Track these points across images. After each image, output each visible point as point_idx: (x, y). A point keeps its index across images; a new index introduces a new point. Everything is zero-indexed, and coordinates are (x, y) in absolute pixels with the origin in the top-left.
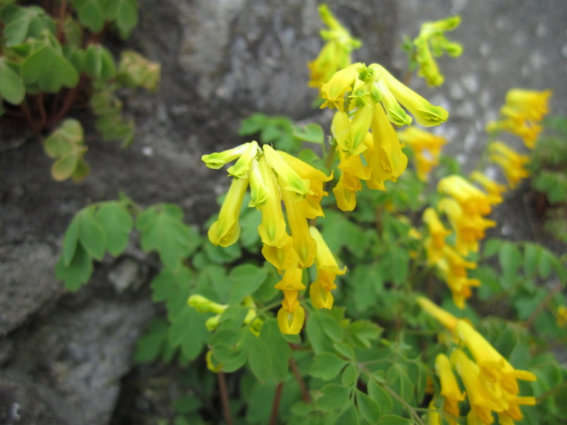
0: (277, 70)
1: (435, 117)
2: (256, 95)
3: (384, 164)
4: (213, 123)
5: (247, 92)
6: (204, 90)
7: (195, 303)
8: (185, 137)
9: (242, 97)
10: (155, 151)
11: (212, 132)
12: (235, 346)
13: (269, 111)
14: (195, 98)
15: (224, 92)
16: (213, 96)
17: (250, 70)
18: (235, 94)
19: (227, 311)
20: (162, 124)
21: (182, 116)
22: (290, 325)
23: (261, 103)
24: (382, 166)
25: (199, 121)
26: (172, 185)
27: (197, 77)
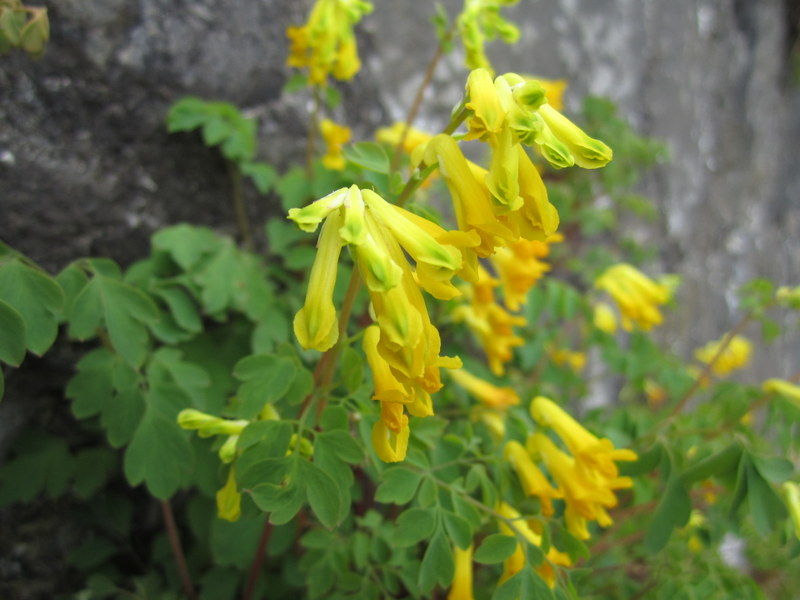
0: (211, 26)
1: (598, 154)
2: (180, 64)
3: (532, 219)
4: (116, 109)
5: (167, 58)
6: (98, 52)
7: (191, 423)
8: (71, 132)
9: (159, 65)
10: (18, 155)
11: (114, 123)
12: (282, 484)
13: (203, 92)
14: (83, 65)
15: (129, 57)
16: (113, 63)
17: (169, 23)
18: (148, 60)
19: (246, 430)
20: (29, 109)
21: (62, 94)
22: (394, 448)
23: (188, 80)
24: (530, 222)
25: (93, 105)
26: (54, 214)
27: (84, 29)
